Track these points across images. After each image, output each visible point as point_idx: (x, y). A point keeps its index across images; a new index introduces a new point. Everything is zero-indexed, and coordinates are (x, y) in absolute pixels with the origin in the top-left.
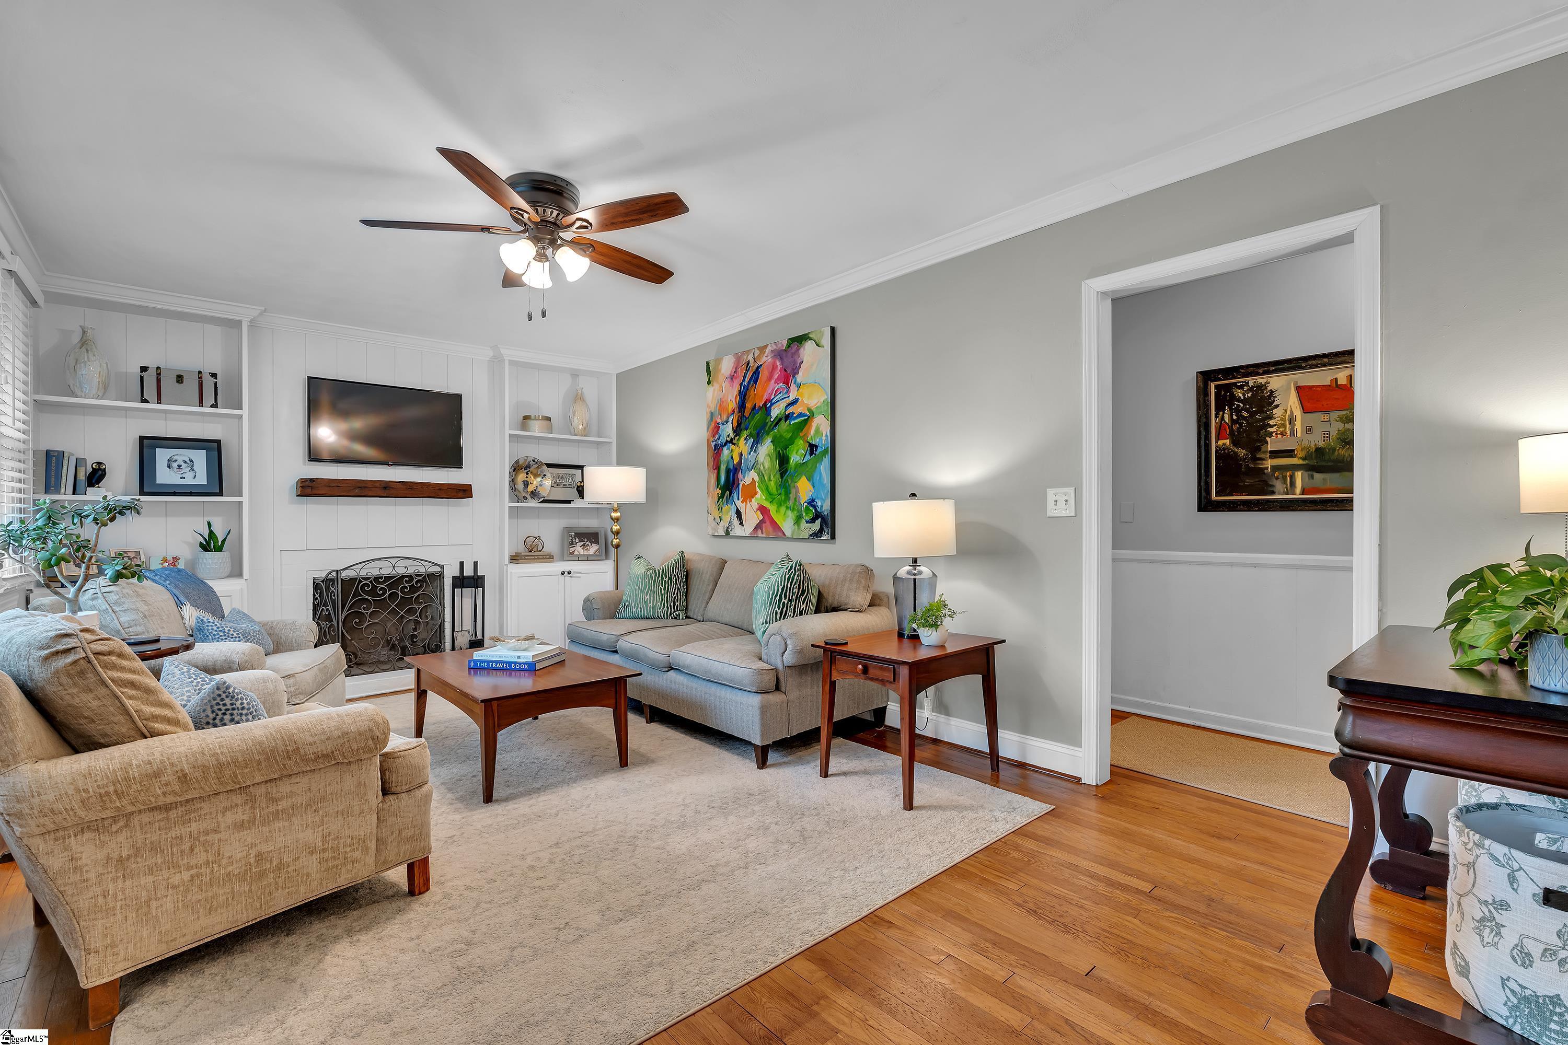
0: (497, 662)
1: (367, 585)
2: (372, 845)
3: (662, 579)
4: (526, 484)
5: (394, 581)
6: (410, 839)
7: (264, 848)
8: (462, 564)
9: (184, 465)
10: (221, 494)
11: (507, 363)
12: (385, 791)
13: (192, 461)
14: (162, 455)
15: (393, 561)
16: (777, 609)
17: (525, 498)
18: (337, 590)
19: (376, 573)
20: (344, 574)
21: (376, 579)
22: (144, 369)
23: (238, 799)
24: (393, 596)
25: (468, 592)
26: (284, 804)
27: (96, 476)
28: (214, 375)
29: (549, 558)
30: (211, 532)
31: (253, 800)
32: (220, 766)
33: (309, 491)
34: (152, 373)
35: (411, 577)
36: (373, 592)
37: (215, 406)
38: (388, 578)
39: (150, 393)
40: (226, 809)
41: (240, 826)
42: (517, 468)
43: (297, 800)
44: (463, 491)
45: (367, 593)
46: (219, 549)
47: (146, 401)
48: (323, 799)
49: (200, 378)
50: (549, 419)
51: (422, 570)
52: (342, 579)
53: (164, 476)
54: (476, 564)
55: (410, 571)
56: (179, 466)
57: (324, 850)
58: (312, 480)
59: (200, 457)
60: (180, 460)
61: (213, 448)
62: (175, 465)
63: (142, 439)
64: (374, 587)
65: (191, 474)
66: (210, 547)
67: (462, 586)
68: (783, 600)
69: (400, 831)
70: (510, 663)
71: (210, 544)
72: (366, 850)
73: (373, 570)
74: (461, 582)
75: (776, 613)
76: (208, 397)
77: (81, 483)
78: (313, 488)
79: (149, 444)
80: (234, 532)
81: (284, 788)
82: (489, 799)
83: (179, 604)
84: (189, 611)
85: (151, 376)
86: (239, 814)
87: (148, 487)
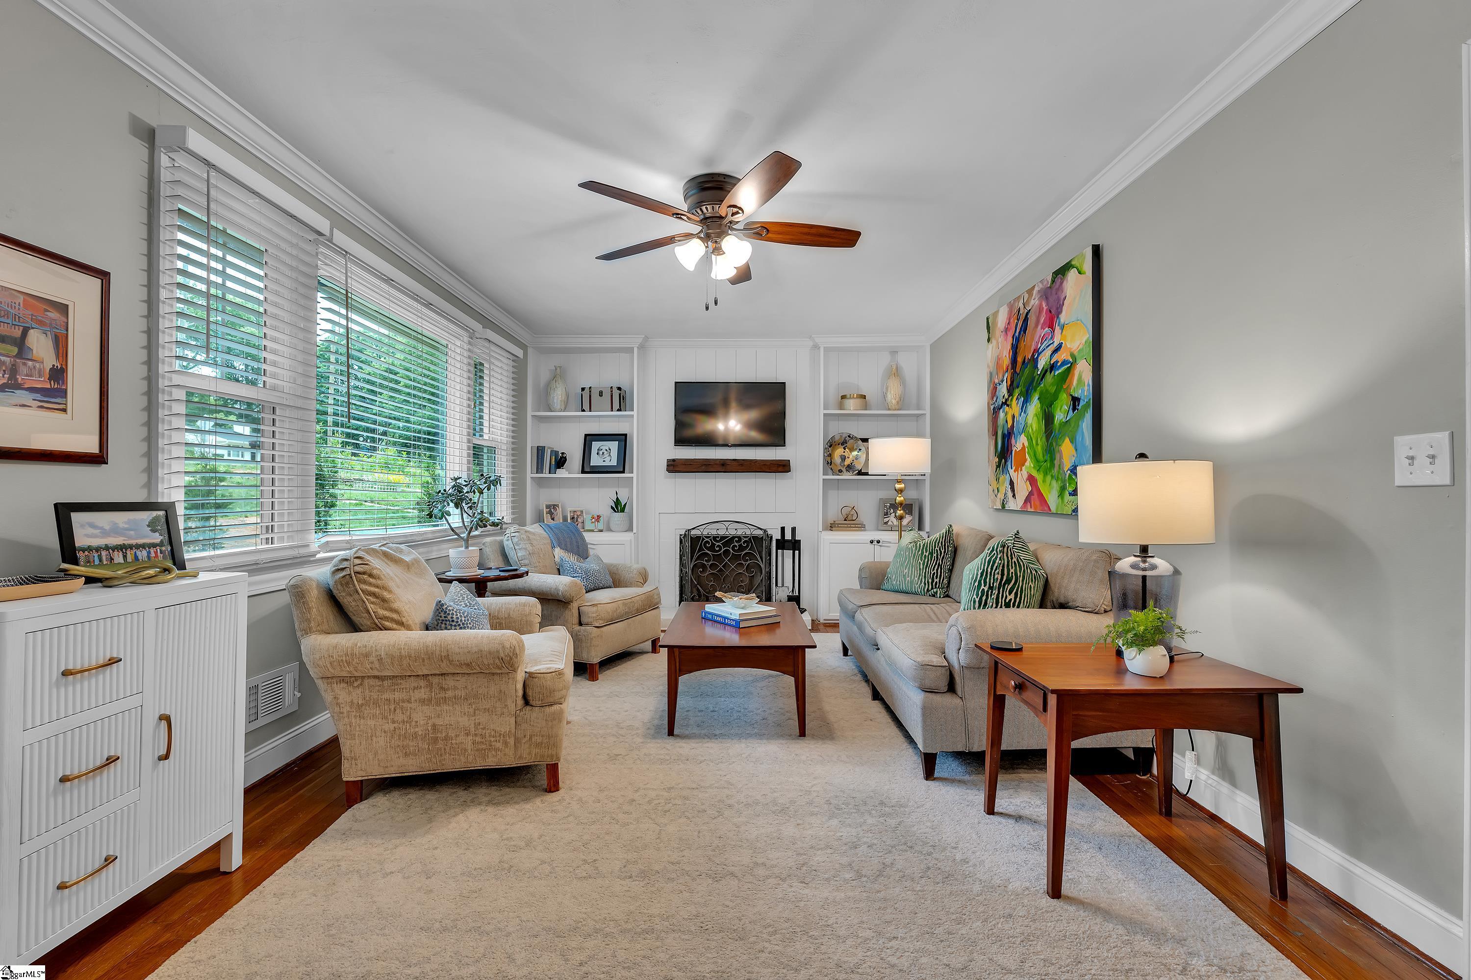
1: (707, 542)
2: (512, 741)
3: (922, 553)
4: (843, 458)
5: (728, 541)
6: (539, 745)
7: (439, 722)
8: (783, 529)
9: (606, 452)
10: (623, 472)
11: (822, 350)
12: (527, 702)
13: (610, 449)
14: (596, 445)
15: (727, 524)
16: (975, 596)
17: (840, 471)
18: (688, 544)
19: (714, 532)
20: (693, 532)
21: (715, 538)
22: (583, 389)
23: (422, 683)
24: (727, 552)
25: (788, 553)
26: (450, 694)
27: (560, 462)
28: (619, 389)
29: (861, 527)
30: (617, 498)
31: (430, 686)
32: (401, 657)
33: (671, 468)
34: (586, 391)
35: (740, 538)
36: (712, 549)
37: (619, 410)
38: (723, 538)
39: (586, 406)
40: (415, 688)
41: (422, 702)
42: (831, 445)
43: (458, 693)
44: (783, 467)
45: (708, 548)
46: (623, 511)
47: (583, 411)
48: (476, 696)
49: (612, 391)
50: (864, 397)
51: (748, 533)
52: (691, 537)
53: (595, 460)
54: (794, 530)
55: (739, 533)
56: (603, 453)
57: (476, 735)
58: (674, 460)
59: (614, 445)
60: (604, 448)
61: (622, 439)
62: (601, 453)
63: (586, 435)
64: (713, 545)
65: (609, 458)
66: (618, 509)
67: (783, 548)
68: (983, 587)
69: (531, 738)
70: (725, 618)
71: (618, 506)
72: (506, 743)
73: (712, 531)
74: (782, 544)
75: (975, 602)
76: (616, 405)
77: (553, 467)
78: (674, 466)
79: (589, 439)
80: (630, 498)
81: (450, 682)
82: (671, 733)
83: (553, 547)
84: (558, 552)
85: (586, 394)
86: (423, 694)
87: (587, 468)
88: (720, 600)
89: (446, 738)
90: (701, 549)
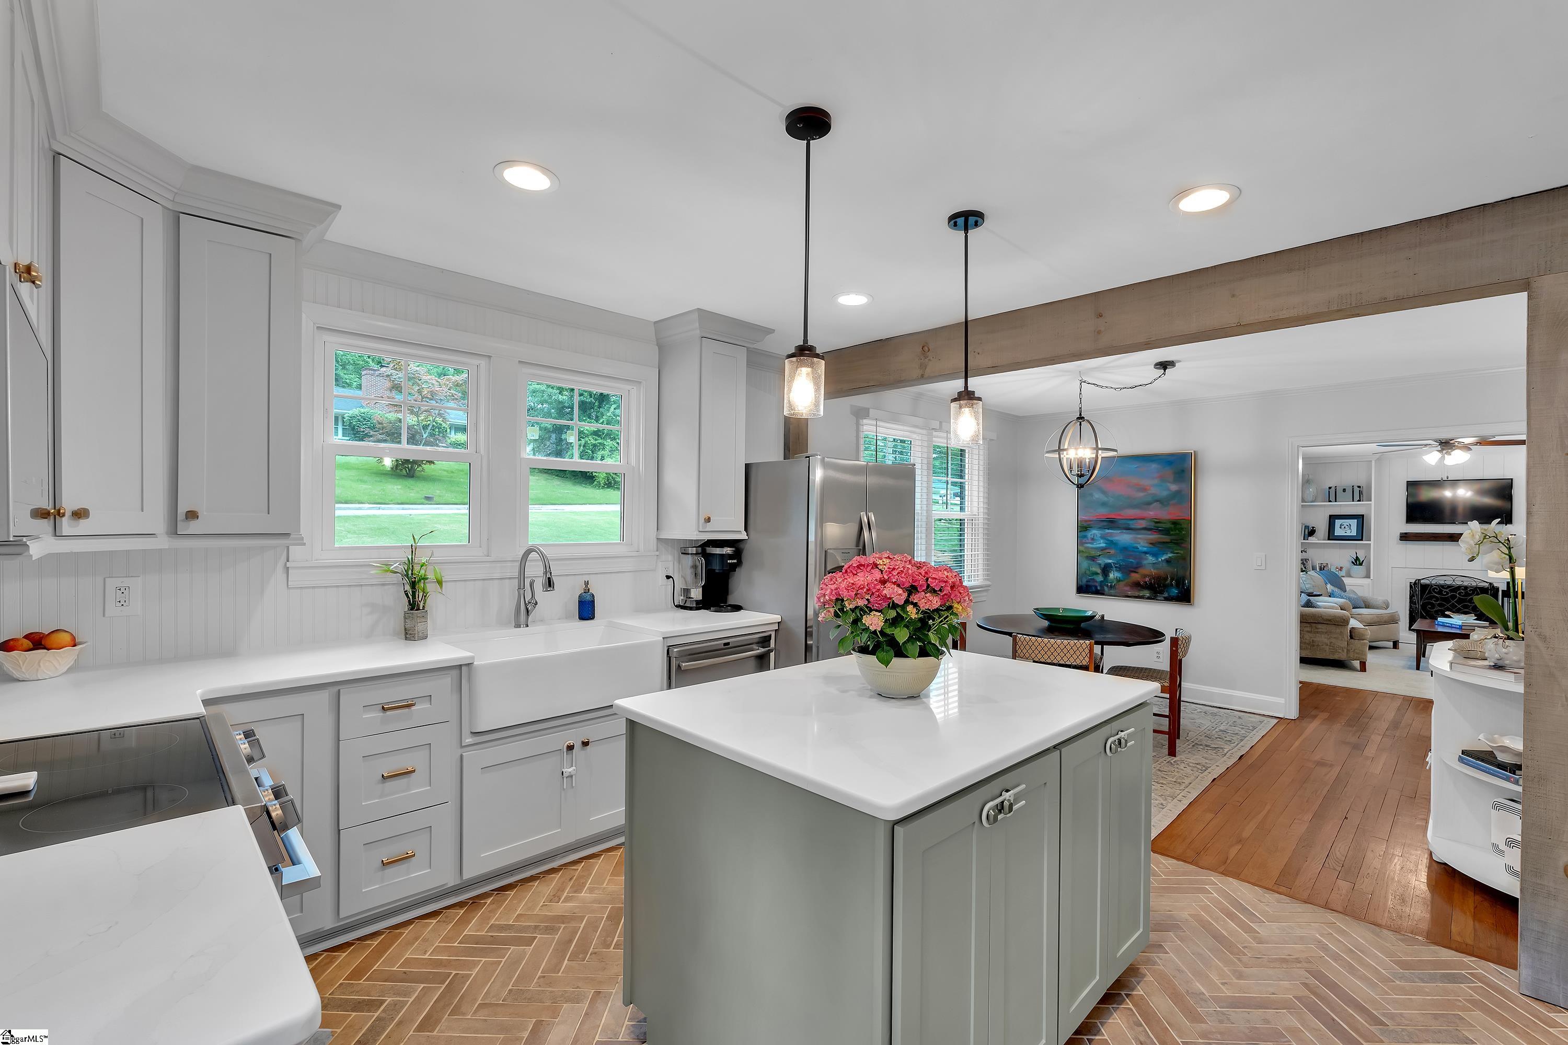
0: (1447, 623)
1: (1436, 588)
2: (1345, 650)
5: (1455, 589)
6: (1360, 655)
9: (1346, 527)
10: (1362, 540)
12: (1350, 638)
13: (1350, 525)
14: (1338, 522)
15: (1454, 577)
18: (1418, 589)
19: (1442, 582)
20: (1423, 581)
21: (1443, 586)
22: (1330, 488)
24: (1453, 596)
27: (1312, 533)
28: (1359, 487)
30: (1357, 557)
31: (1311, 627)
33: (1404, 539)
34: (1333, 489)
35: (1466, 588)
36: (1440, 593)
37: (1358, 501)
38: (1449, 586)
39: (1332, 498)
40: (1305, 627)
41: (1308, 632)
43: (1323, 631)
45: (1436, 593)
46: (1361, 564)
47: (1330, 501)
48: (1331, 632)
49: (1353, 489)
51: (1476, 584)
52: (1421, 584)
53: (1338, 532)
55: (1466, 584)
56: (1345, 527)
57: (1330, 646)
58: (1406, 533)
59: (1354, 523)
60: (1345, 524)
61: (1360, 518)
62: (1343, 527)
63: (1330, 516)
65: (1350, 531)
66: (1357, 563)
69: (1354, 650)
70: (1452, 624)
71: (1357, 562)
72: (1343, 651)
73: (1440, 581)
76: (1357, 497)
77: (1306, 536)
78: (1405, 537)
79: (1332, 518)
80: (1367, 557)
81: (1319, 626)
82: (1418, 668)
83: (1326, 584)
84: (1329, 586)
85: (1333, 490)
86: (1308, 629)
87: (1331, 536)
88: (1449, 617)
89: (1318, 645)
90: (1430, 592)
